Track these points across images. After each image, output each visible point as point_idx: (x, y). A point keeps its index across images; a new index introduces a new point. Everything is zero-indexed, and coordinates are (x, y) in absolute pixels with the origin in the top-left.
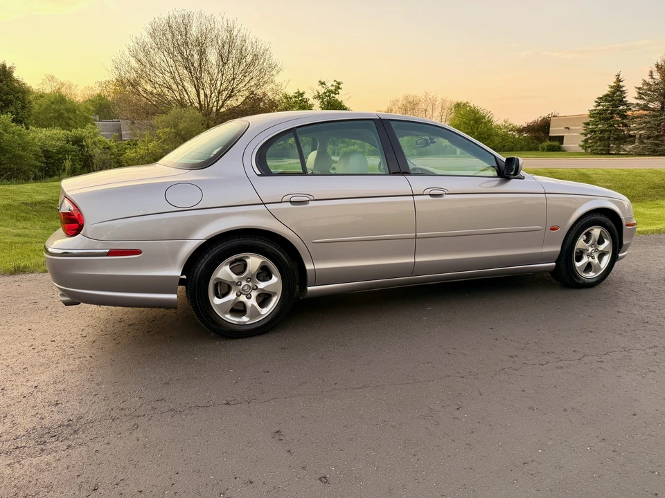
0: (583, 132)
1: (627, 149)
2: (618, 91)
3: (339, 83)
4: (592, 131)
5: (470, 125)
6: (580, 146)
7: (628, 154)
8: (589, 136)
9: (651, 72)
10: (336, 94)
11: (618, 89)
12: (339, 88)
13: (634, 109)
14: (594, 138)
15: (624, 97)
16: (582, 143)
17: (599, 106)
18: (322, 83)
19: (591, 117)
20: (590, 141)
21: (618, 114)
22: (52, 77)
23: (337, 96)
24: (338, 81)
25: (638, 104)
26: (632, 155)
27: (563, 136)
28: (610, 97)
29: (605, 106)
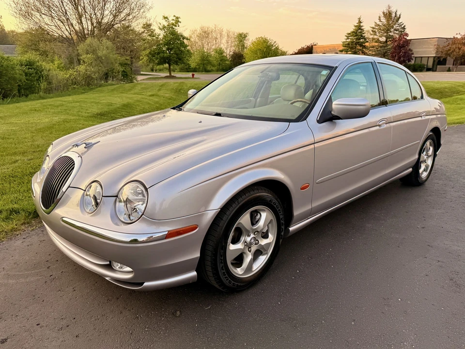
2: (360, 29)
9: (380, 17)
12: (178, 22)
13: (370, 42)
15: (364, 34)
17: (348, 39)
18: (165, 18)
19: (344, 46)
21: (359, 45)
23: (177, 28)
24: (177, 16)
25: (373, 39)
28: (355, 33)
29: (352, 39)
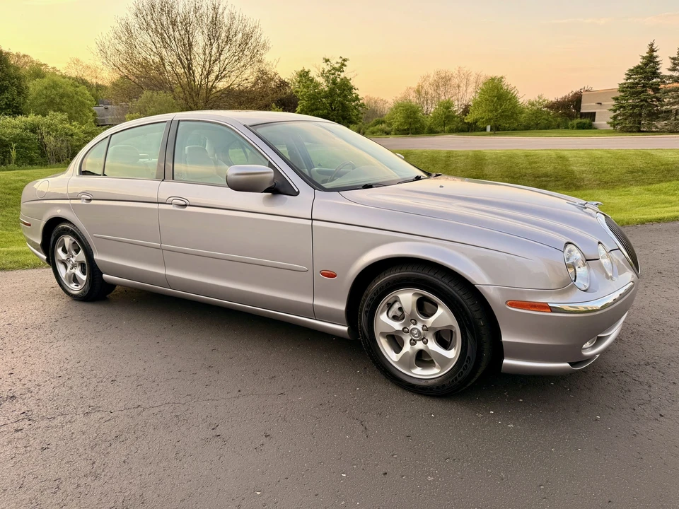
0: (612, 107)
1: (659, 126)
2: (651, 62)
3: (345, 60)
4: (621, 107)
5: (493, 101)
6: (608, 123)
7: (661, 132)
8: (618, 112)
10: (341, 72)
11: (651, 60)
12: (343, 65)
13: (667, 82)
14: (624, 114)
15: (658, 69)
16: (611, 120)
17: (630, 79)
19: (620, 92)
20: (619, 118)
21: (650, 87)
22: (78, 61)
23: (342, 75)
24: (344, 58)
25: (671, 77)
26: (664, 132)
27: (595, 113)
28: (641, 69)
29: (636, 79)
